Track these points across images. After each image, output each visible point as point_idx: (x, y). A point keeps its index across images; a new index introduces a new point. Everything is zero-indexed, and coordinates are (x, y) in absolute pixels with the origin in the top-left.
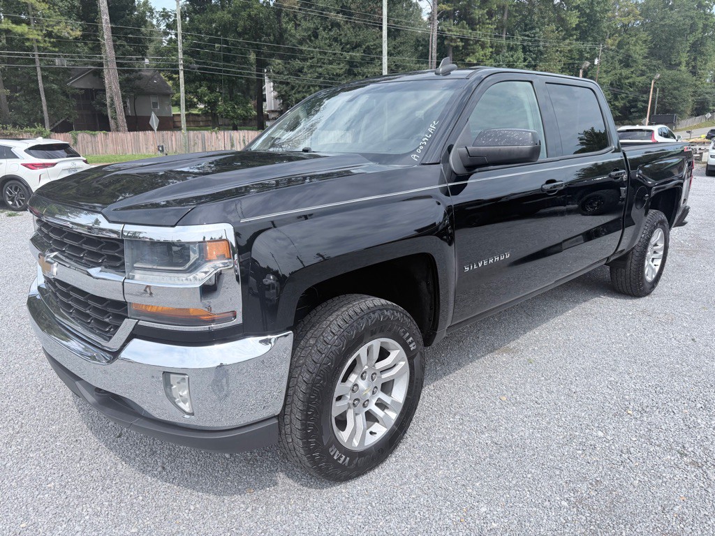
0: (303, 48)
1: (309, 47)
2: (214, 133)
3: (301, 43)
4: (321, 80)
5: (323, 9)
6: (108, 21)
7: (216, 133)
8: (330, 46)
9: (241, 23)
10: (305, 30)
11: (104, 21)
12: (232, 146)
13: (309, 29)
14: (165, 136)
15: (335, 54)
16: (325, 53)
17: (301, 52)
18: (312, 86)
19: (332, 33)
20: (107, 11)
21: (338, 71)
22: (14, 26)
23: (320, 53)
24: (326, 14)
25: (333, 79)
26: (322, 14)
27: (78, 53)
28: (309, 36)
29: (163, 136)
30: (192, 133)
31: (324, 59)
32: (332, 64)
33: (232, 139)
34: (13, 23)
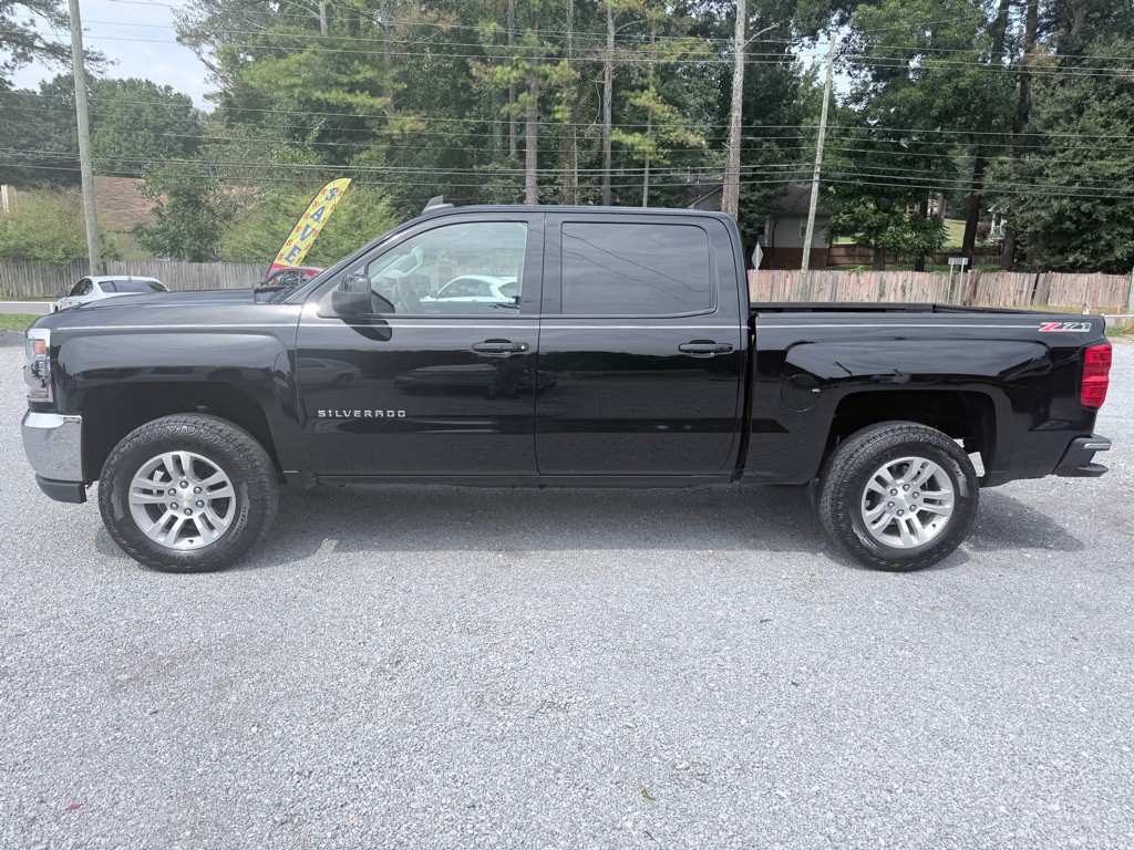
0: (1050, 133)
1: (1065, 131)
2: (854, 275)
3: (1049, 125)
4: (1076, 186)
5: (1104, 64)
6: (740, 119)
7: (858, 274)
8: (1107, 125)
9: (939, 102)
10: (1063, 101)
11: (733, 119)
12: (882, 294)
13: (1068, 100)
14: (777, 278)
15: (1115, 140)
16: (1094, 140)
17: (1047, 141)
18: (1056, 198)
19: (1115, 104)
20: (740, 106)
21: (1115, 170)
22: (624, 136)
23: (1084, 140)
24: (1107, 72)
25: (1100, 185)
26: (1101, 72)
27: (702, 165)
28: (1068, 112)
29: (773, 277)
30: (818, 273)
31: (1089, 151)
32: (1102, 158)
33: (882, 284)
34: (624, 132)
